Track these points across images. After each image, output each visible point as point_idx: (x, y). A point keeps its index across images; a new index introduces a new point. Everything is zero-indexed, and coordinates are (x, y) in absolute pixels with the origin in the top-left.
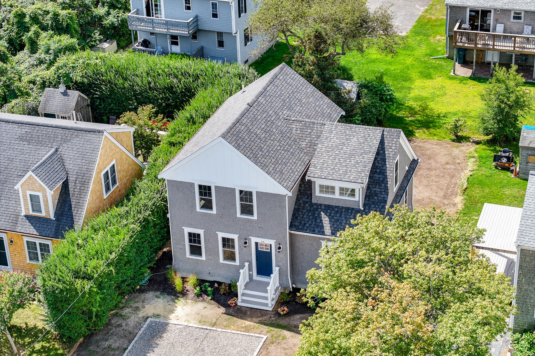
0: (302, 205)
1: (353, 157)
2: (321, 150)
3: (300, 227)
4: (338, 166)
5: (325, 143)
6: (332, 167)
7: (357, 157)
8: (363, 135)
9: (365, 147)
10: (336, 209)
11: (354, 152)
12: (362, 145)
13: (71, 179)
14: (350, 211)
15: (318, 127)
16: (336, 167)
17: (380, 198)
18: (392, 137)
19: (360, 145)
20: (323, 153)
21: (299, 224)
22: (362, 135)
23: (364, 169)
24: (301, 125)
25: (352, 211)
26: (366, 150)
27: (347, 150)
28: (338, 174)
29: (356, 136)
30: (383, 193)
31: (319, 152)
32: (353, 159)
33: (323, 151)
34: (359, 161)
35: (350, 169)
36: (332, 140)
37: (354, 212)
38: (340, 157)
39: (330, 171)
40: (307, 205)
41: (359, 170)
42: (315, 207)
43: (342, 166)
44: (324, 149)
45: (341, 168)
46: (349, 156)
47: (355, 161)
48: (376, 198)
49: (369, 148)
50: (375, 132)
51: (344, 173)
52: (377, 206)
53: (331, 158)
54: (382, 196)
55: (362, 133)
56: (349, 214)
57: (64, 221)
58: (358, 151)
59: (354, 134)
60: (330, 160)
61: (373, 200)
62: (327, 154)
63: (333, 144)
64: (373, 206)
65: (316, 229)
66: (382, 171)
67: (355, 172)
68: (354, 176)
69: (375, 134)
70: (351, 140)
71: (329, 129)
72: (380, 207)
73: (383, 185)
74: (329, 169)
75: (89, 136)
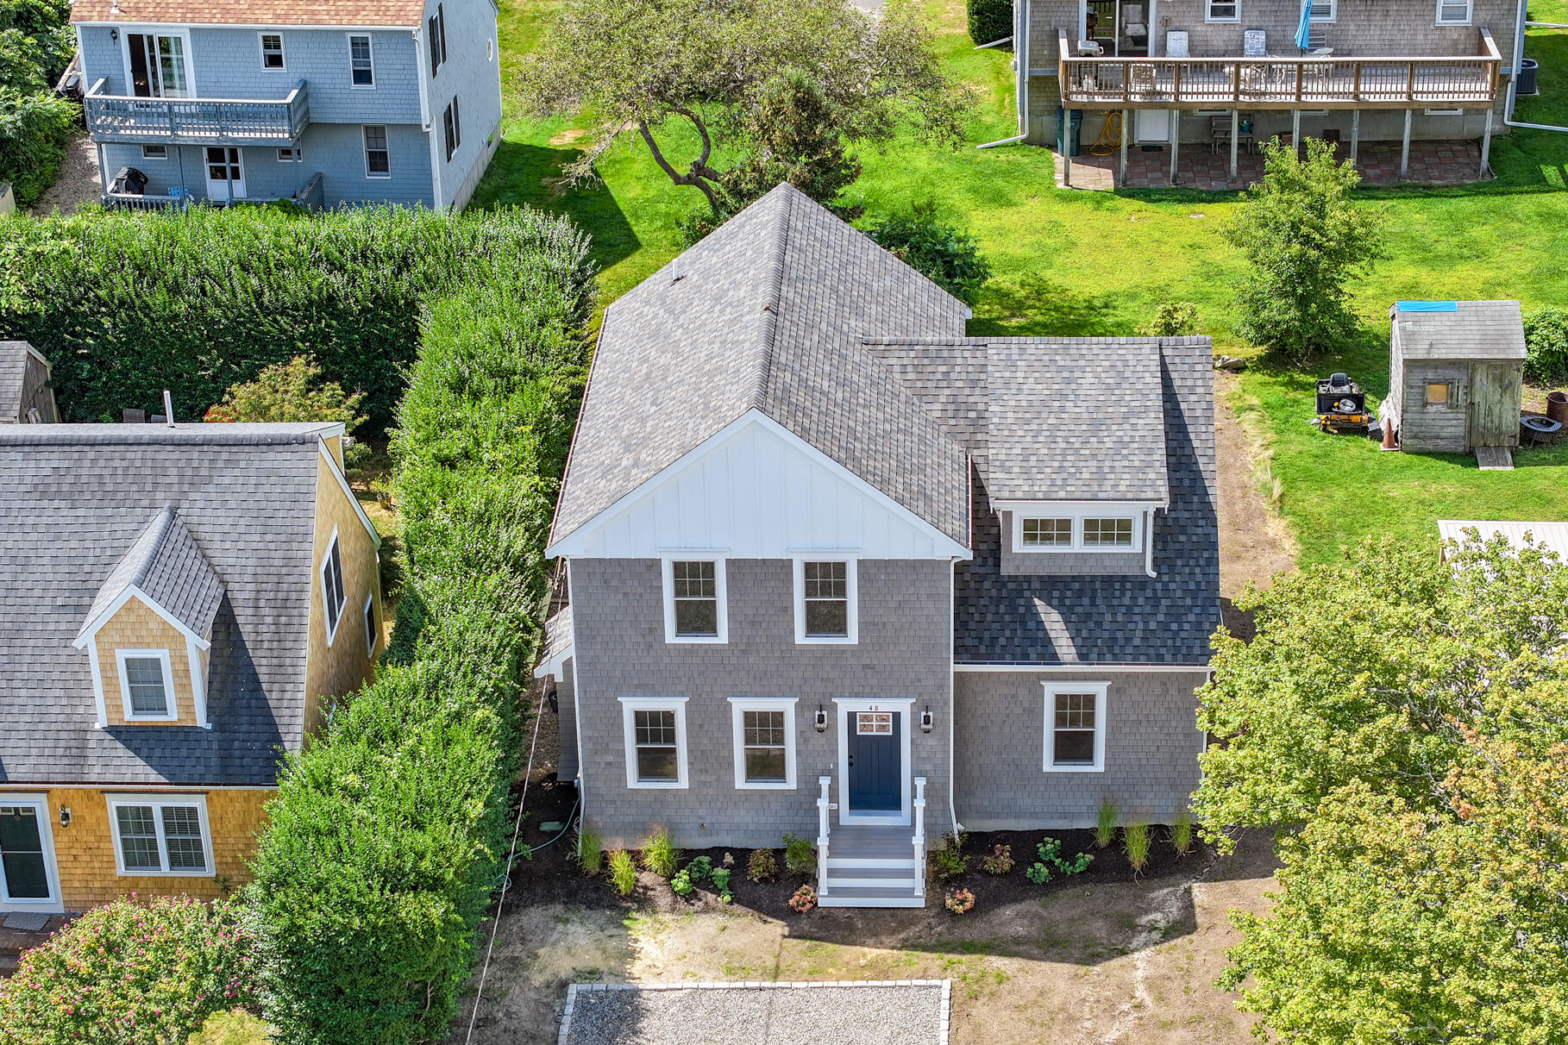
0: (972, 585)
1: (1104, 427)
2: (1003, 421)
3: (982, 649)
4: (1069, 458)
5: (1005, 397)
6: (1056, 464)
7: (1114, 427)
8: (1107, 363)
9: (1127, 398)
10: (1076, 586)
11: (1101, 415)
12: (1117, 392)
13: (238, 595)
14: (1117, 586)
15: (967, 354)
16: (1065, 464)
17: (1195, 538)
18: (1187, 360)
19: (1109, 392)
20: (1014, 427)
21: (976, 642)
22: (1104, 363)
23: (1148, 458)
24: (912, 354)
25: (1123, 586)
26: (1133, 404)
27: (1077, 410)
28: (1080, 482)
29: (1088, 369)
30: (1201, 522)
31: (1001, 427)
32: (1105, 434)
33: (1010, 421)
34: (1127, 439)
35: (1107, 463)
36: (1025, 387)
37: (1128, 585)
38: (1066, 433)
39: (1054, 476)
40: (987, 585)
41: (1137, 464)
42: (1011, 586)
43: (1082, 458)
44: (1010, 415)
45: (1081, 464)
46: (1091, 428)
47: (1115, 439)
48: (1183, 538)
49: (1140, 397)
50: (1138, 352)
51: (1096, 476)
52: (1191, 562)
53: (1041, 439)
54: (1199, 530)
55: (1101, 357)
56: (1117, 593)
57: (244, 728)
58: (1110, 410)
59: (1082, 363)
60: (1040, 445)
61: (1178, 546)
62: (1026, 427)
63: (1030, 398)
64: (1179, 562)
65: (1030, 650)
66: (1183, 460)
67: (1127, 470)
68: (1128, 483)
69: (1140, 357)
70: (1080, 381)
71: (1003, 357)
72: (1202, 562)
73: (1195, 499)
74: (1048, 470)
75: (274, 458)
